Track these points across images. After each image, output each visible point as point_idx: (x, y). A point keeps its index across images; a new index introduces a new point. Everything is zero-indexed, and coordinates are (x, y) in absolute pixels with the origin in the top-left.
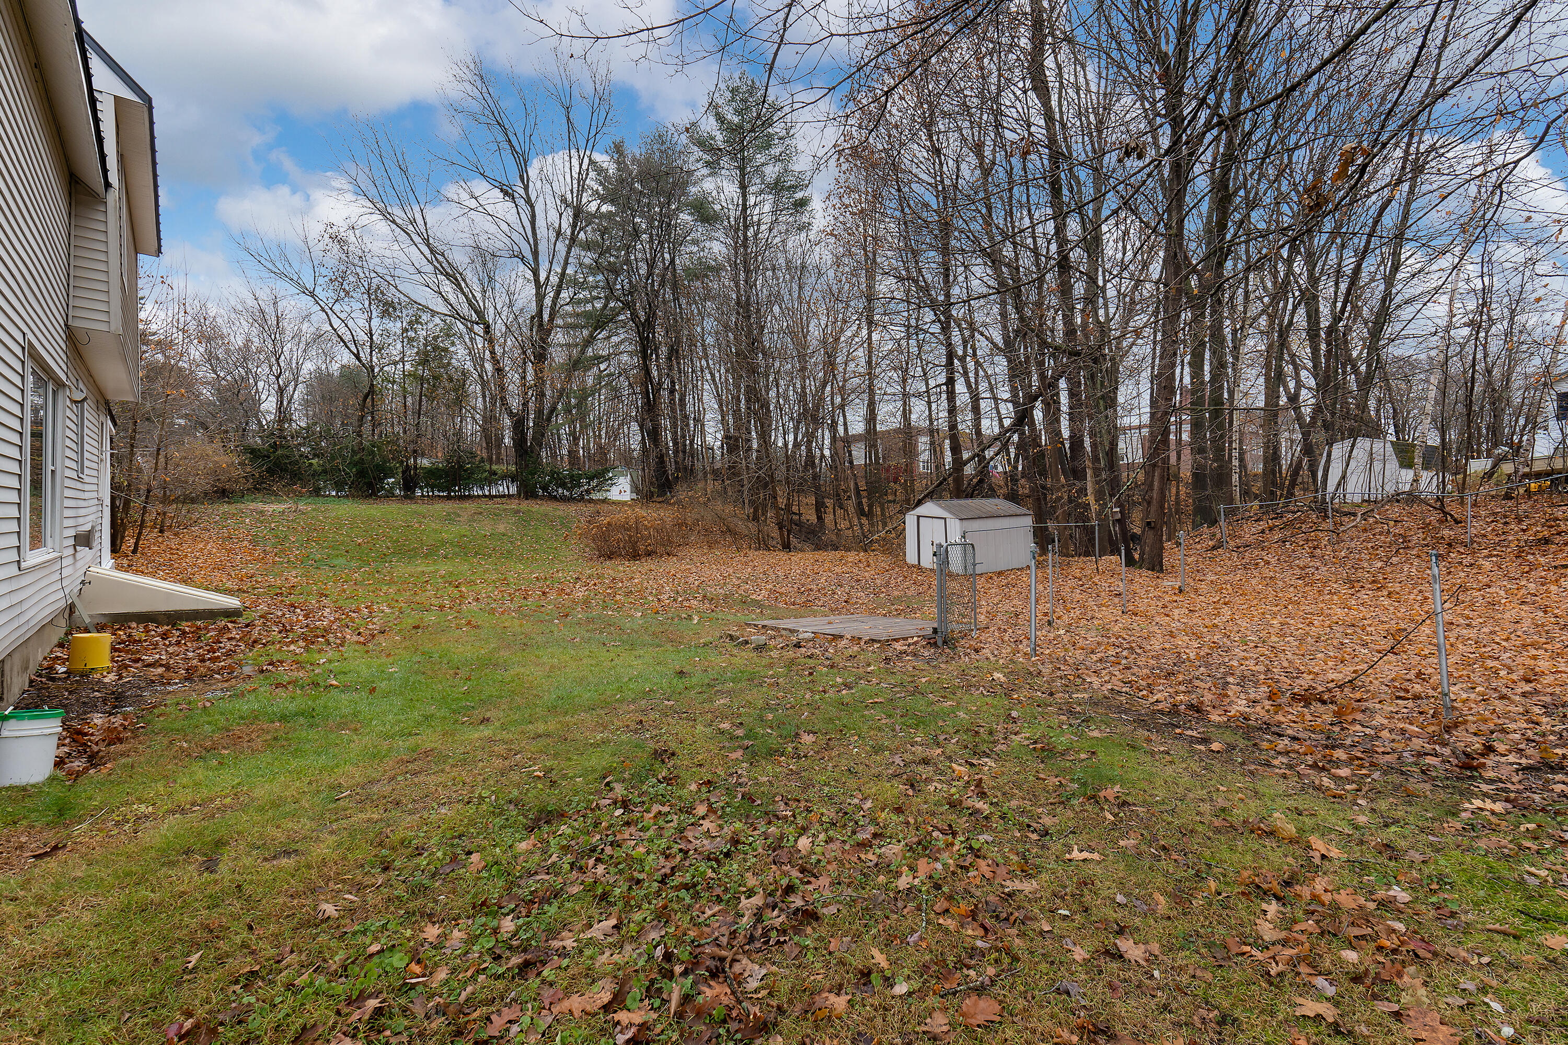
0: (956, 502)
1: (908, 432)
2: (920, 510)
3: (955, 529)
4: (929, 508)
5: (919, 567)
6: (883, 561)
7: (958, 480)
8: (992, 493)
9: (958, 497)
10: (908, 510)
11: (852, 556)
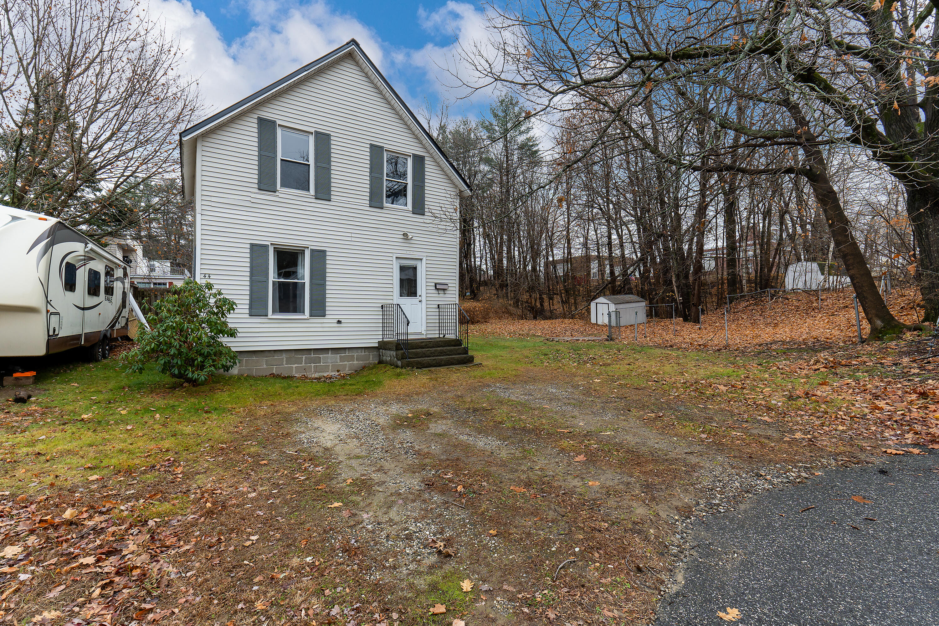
0: (612, 297)
1: (587, 259)
2: (597, 301)
3: (612, 307)
4: (601, 300)
5: (597, 324)
6: (581, 323)
7: (613, 288)
8: (630, 292)
9: (614, 294)
10: (592, 300)
11: (566, 321)
